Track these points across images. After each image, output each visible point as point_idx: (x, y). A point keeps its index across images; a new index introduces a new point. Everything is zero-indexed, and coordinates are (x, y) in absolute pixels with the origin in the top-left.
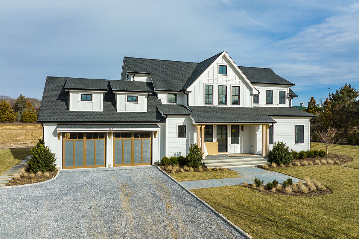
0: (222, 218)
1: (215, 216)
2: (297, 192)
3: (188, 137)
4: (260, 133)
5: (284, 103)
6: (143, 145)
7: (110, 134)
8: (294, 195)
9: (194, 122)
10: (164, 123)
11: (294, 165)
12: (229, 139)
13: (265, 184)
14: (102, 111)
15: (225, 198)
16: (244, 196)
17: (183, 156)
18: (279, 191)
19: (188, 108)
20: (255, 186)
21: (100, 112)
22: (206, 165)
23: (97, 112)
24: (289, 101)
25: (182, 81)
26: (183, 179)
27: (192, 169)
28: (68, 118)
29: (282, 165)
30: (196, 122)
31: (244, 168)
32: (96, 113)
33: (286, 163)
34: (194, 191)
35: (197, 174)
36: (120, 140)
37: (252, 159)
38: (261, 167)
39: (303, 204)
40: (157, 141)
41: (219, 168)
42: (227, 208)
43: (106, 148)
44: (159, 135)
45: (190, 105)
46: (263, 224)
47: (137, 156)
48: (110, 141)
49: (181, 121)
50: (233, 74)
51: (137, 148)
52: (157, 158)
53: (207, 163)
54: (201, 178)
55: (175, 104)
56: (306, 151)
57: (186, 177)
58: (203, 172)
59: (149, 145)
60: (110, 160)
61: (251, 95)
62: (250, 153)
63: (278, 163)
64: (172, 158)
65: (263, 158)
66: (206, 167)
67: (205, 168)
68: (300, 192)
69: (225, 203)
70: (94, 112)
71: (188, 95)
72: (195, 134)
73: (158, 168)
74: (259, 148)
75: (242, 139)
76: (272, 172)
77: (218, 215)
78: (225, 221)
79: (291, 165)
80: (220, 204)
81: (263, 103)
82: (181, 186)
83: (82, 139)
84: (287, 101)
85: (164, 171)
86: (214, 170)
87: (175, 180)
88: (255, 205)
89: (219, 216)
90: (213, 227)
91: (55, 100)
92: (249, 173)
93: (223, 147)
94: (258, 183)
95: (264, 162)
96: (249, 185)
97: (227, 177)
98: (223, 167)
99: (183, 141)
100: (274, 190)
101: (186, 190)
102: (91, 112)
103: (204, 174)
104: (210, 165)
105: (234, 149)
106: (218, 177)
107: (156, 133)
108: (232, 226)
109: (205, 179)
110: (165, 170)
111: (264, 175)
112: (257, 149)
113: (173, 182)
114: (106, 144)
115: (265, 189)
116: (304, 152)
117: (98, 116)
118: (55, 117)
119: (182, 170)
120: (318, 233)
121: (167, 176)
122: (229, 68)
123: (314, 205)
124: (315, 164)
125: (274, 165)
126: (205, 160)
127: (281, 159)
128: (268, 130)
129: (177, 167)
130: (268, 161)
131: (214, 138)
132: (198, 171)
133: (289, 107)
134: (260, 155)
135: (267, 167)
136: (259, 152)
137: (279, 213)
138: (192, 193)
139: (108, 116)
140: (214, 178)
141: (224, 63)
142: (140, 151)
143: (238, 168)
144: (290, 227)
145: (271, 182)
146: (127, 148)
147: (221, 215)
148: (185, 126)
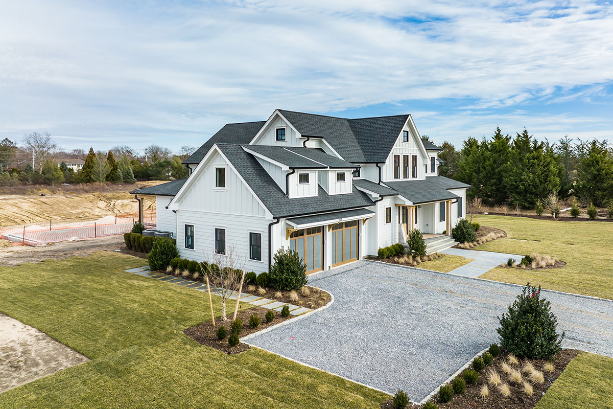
3: (392, 221)
6: (351, 235)
7: (330, 226)
10: (374, 207)
14: (316, 195)
19: (382, 184)
23: (315, 198)
25: (356, 148)
28: (297, 210)
34: (483, 277)
36: (339, 231)
38: (458, 248)
43: (323, 244)
44: (368, 222)
45: (384, 181)
47: (347, 250)
48: (329, 234)
49: (388, 202)
50: (412, 140)
51: (347, 240)
55: (359, 179)
59: (356, 235)
61: (424, 165)
71: (380, 168)
75: (419, 217)
82: (459, 277)
83: (303, 237)
87: (438, 272)
99: (390, 226)
101: (474, 279)
102: (309, 198)
107: (364, 221)
114: (324, 239)
117: (319, 203)
118: (285, 209)
121: (415, 269)
122: (410, 135)
128: (451, 206)
132: (429, 260)
133: (437, 175)
135: (467, 247)
138: (486, 280)
139: (327, 202)
141: (406, 129)
142: (349, 244)
146: (339, 242)
148: (390, 208)
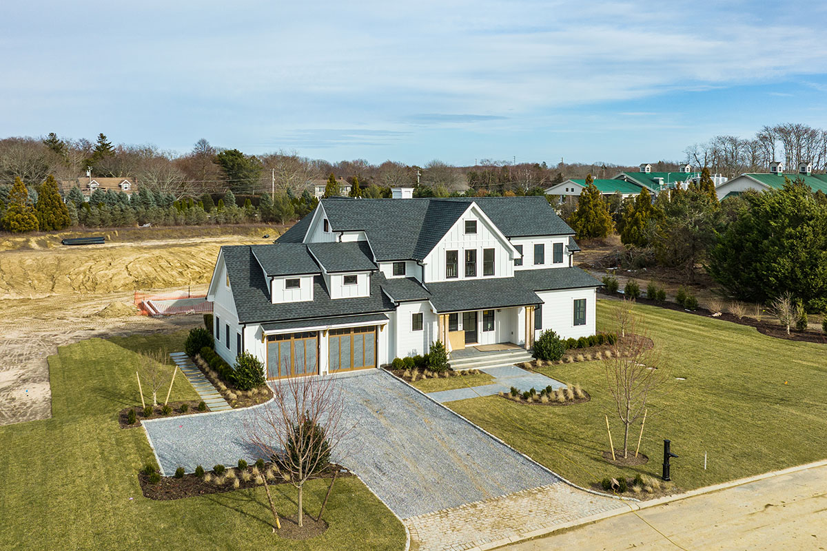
0: (479, 429)
1: (472, 428)
2: (554, 402)
3: (426, 328)
4: (523, 316)
5: (561, 261)
6: (365, 341)
7: (324, 332)
8: (549, 405)
9: (435, 311)
10: (394, 312)
11: (565, 361)
12: (480, 325)
13: (522, 392)
14: (312, 299)
15: (479, 411)
16: (499, 408)
17: (419, 356)
18: (536, 401)
19: (423, 285)
20: (511, 396)
21: (310, 302)
22: (451, 367)
23: (306, 302)
24: (568, 257)
25: (411, 240)
26: (429, 389)
27: (436, 374)
28: (274, 316)
29: (550, 362)
30: (438, 312)
31: (500, 368)
32: (305, 304)
33: (555, 359)
34: (447, 404)
35: (443, 381)
36: (336, 336)
37: (511, 354)
38: (522, 366)
39: (554, 413)
40: (383, 336)
41: (468, 369)
42: (483, 420)
43: (319, 349)
44: (386, 328)
45: (426, 281)
46: (513, 433)
47: (358, 357)
48: (324, 340)
49: (416, 308)
50: (486, 231)
51: (358, 346)
52: (384, 359)
53: (453, 364)
54: (449, 387)
55: (403, 277)
56: (587, 337)
57: (432, 387)
58: (449, 378)
59: (373, 342)
60: (324, 366)
61: (511, 259)
62: (509, 343)
63: (544, 359)
64: (406, 359)
65: (526, 352)
66: (452, 370)
67: (452, 372)
68: (556, 401)
69: (481, 416)
70: (303, 303)
71: (423, 267)
72: (435, 323)
73: (390, 374)
74: (521, 337)
75: (498, 323)
76: (535, 374)
77: (475, 427)
78: (482, 431)
79: (561, 362)
80: (475, 417)
81: (529, 264)
82: (430, 399)
83: (289, 340)
84: (566, 258)
85: (401, 379)
86: (463, 373)
87: (421, 392)
88: (509, 417)
89: (477, 428)
90: (473, 436)
91: (248, 288)
92: (507, 376)
93: (471, 336)
94: (514, 392)
95: (526, 358)
96: (505, 394)
97: (479, 385)
98: (473, 369)
99: (420, 334)
100: (530, 400)
101: (437, 404)
102: (299, 303)
103: (452, 381)
104: (458, 365)
105: (486, 338)
106: (469, 385)
107: (382, 326)
108: (488, 435)
109: (454, 388)
110: (401, 376)
111: (524, 379)
112: (519, 336)
113: (419, 395)
114: (319, 344)
115: (521, 398)
116: (584, 338)
117: (309, 308)
118: (259, 315)
119: (424, 377)
120: (555, 437)
121: (407, 385)
122: (479, 225)
123: (563, 415)
124: (594, 358)
125: (540, 362)
126: (451, 359)
127: (549, 354)
128: (533, 313)
129: (416, 373)
130: (533, 356)
131: (459, 325)
132: (444, 377)
133: (568, 266)
134: (523, 346)
135: (530, 366)
136: (521, 341)
137: (529, 423)
138: (445, 407)
139: (322, 307)
140: (465, 386)
141: (473, 217)
142: (361, 351)
143: (492, 369)
144: (535, 433)
145: (529, 391)
146: (345, 347)
147: (478, 427)
148: (422, 314)
